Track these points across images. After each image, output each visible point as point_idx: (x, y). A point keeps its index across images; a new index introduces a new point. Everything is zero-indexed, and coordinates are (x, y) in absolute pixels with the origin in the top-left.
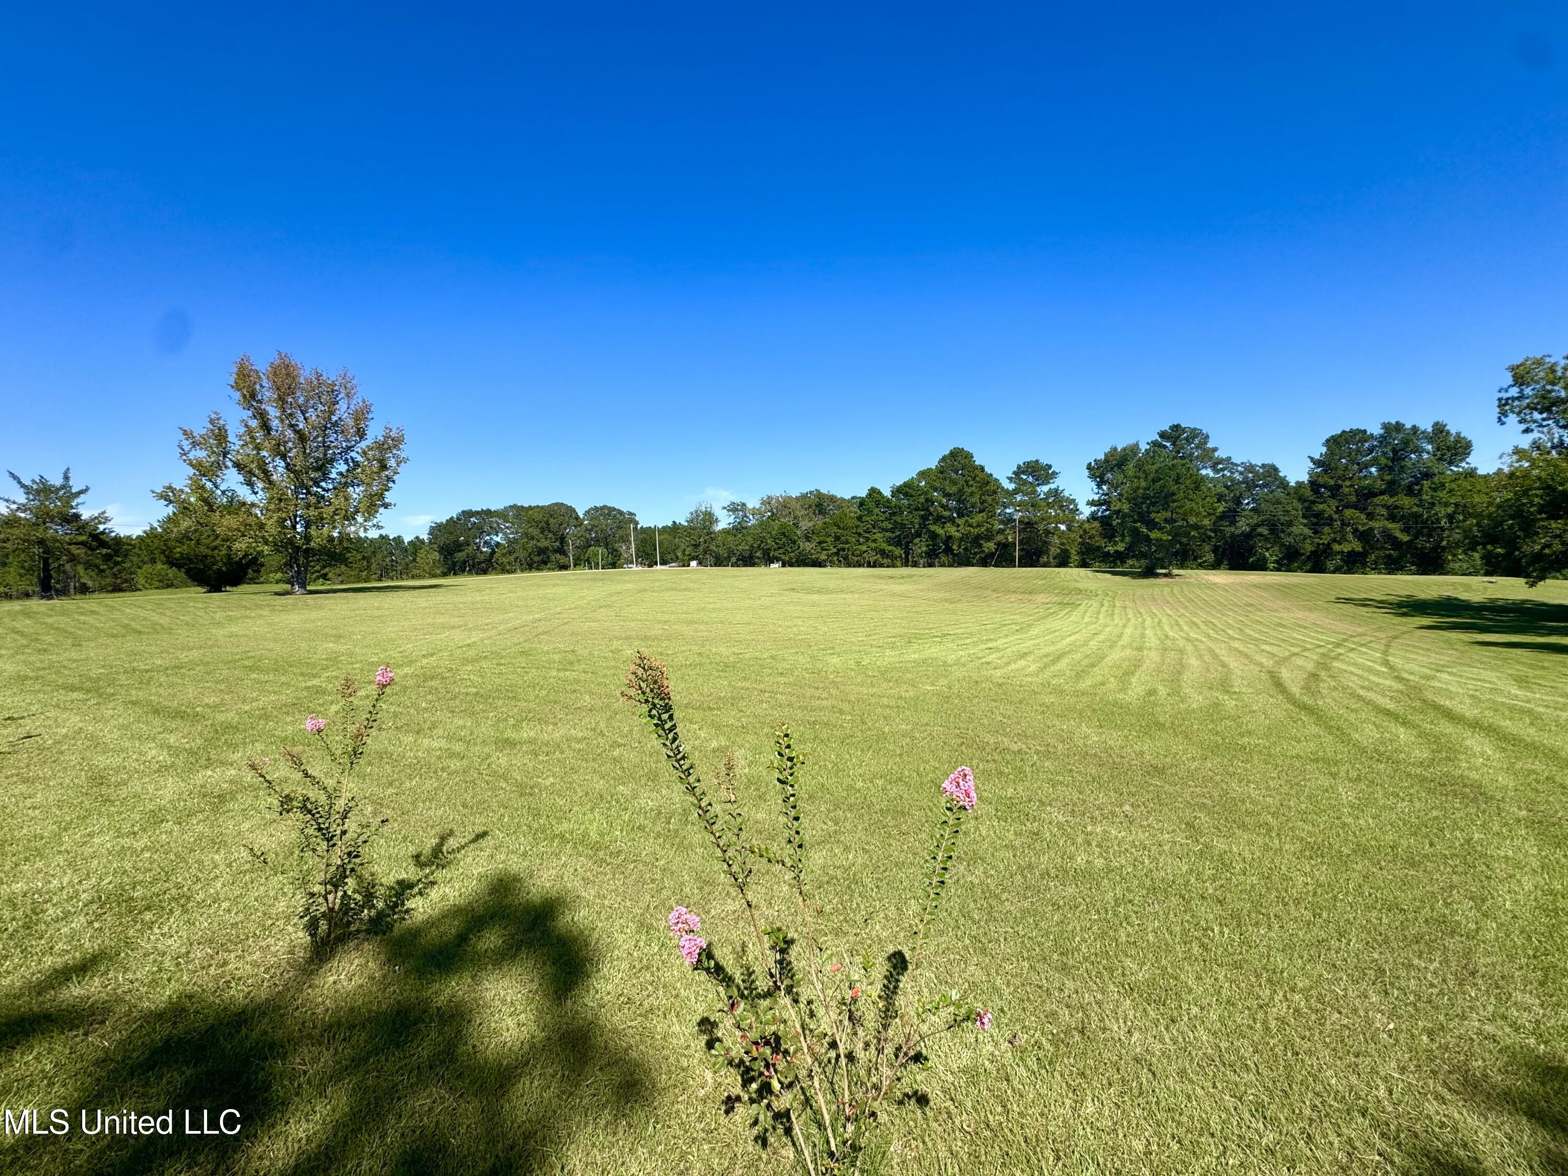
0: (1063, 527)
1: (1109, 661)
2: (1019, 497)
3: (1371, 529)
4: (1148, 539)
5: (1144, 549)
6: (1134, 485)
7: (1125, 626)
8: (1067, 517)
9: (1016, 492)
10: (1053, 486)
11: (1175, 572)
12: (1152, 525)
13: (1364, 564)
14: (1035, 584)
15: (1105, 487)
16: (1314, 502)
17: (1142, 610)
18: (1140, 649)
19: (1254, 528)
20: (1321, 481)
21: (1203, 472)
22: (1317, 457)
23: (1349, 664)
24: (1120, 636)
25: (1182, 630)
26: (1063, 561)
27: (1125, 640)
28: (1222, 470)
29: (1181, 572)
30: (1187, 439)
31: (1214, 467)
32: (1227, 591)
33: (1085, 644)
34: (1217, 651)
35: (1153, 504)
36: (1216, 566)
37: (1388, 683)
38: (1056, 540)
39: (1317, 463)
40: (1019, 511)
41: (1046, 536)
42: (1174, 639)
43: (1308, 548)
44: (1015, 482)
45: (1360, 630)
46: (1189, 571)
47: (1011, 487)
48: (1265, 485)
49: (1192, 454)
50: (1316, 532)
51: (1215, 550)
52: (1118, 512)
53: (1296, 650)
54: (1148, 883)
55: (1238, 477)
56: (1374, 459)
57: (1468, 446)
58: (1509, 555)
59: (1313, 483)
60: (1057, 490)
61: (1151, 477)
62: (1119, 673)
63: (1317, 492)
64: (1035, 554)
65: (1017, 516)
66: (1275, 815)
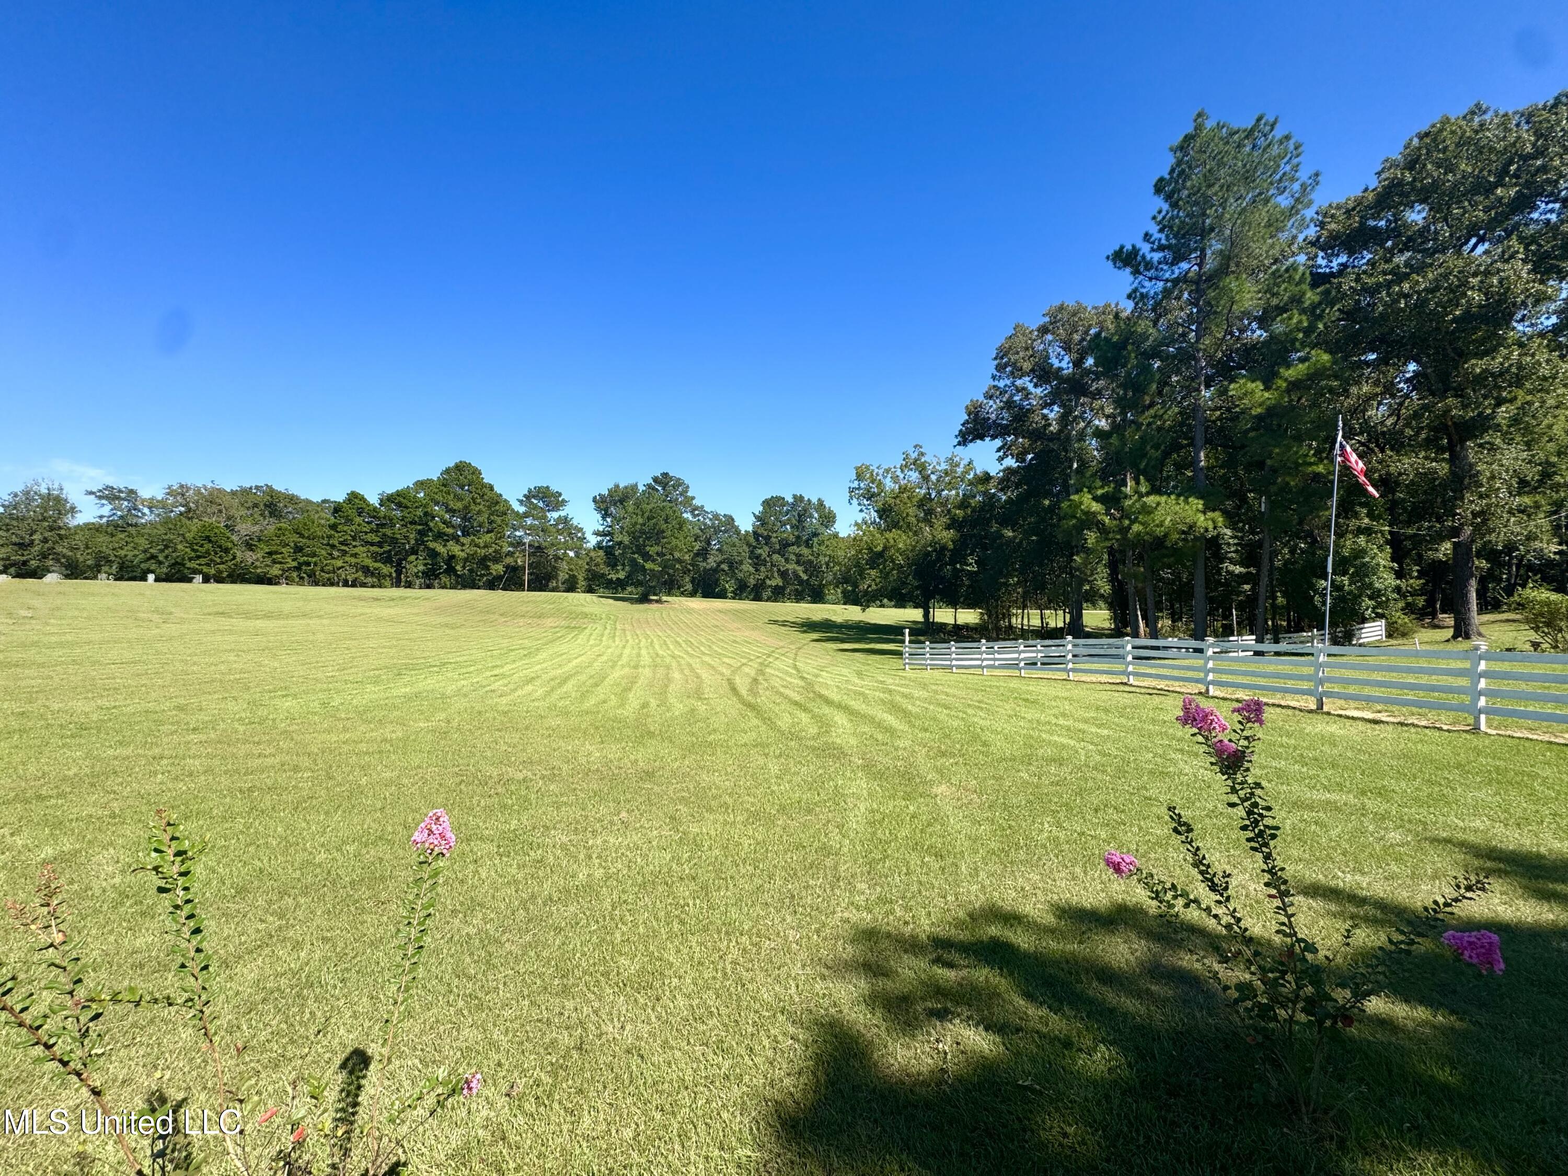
0: (571, 554)
1: (610, 680)
2: (529, 521)
3: (787, 570)
4: (643, 569)
5: (641, 578)
6: (633, 521)
7: (624, 647)
8: (575, 544)
9: (526, 515)
10: (562, 513)
11: (664, 598)
12: (647, 557)
13: (784, 595)
14: (543, 608)
15: (609, 520)
16: (755, 547)
17: (638, 632)
18: (636, 667)
19: (719, 564)
20: (759, 531)
21: (685, 515)
22: (757, 513)
23: (775, 669)
24: (620, 656)
25: (669, 648)
26: (571, 587)
27: (624, 660)
28: (698, 515)
29: (669, 599)
30: (673, 486)
31: (692, 512)
33: (590, 665)
34: (694, 665)
35: (648, 538)
36: (693, 594)
37: (796, 681)
38: (564, 565)
39: (757, 518)
40: (529, 535)
41: (555, 561)
42: (663, 657)
43: (752, 582)
44: (525, 505)
45: (781, 644)
46: (675, 598)
47: (522, 509)
48: (725, 532)
49: (677, 499)
50: (756, 570)
51: (693, 581)
52: (620, 543)
53: (744, 661)
54: (640, 879)
55: (709, 522)
56: (789, 519)
57: (834, 517)
58: (853, 591)
59: (755, 533)
60: (566, 518)
61: (646, 515)
62: (618, 690)
63: (757, 540)
64: (544, 578)
65: (527, 540)
66: (730, 795)
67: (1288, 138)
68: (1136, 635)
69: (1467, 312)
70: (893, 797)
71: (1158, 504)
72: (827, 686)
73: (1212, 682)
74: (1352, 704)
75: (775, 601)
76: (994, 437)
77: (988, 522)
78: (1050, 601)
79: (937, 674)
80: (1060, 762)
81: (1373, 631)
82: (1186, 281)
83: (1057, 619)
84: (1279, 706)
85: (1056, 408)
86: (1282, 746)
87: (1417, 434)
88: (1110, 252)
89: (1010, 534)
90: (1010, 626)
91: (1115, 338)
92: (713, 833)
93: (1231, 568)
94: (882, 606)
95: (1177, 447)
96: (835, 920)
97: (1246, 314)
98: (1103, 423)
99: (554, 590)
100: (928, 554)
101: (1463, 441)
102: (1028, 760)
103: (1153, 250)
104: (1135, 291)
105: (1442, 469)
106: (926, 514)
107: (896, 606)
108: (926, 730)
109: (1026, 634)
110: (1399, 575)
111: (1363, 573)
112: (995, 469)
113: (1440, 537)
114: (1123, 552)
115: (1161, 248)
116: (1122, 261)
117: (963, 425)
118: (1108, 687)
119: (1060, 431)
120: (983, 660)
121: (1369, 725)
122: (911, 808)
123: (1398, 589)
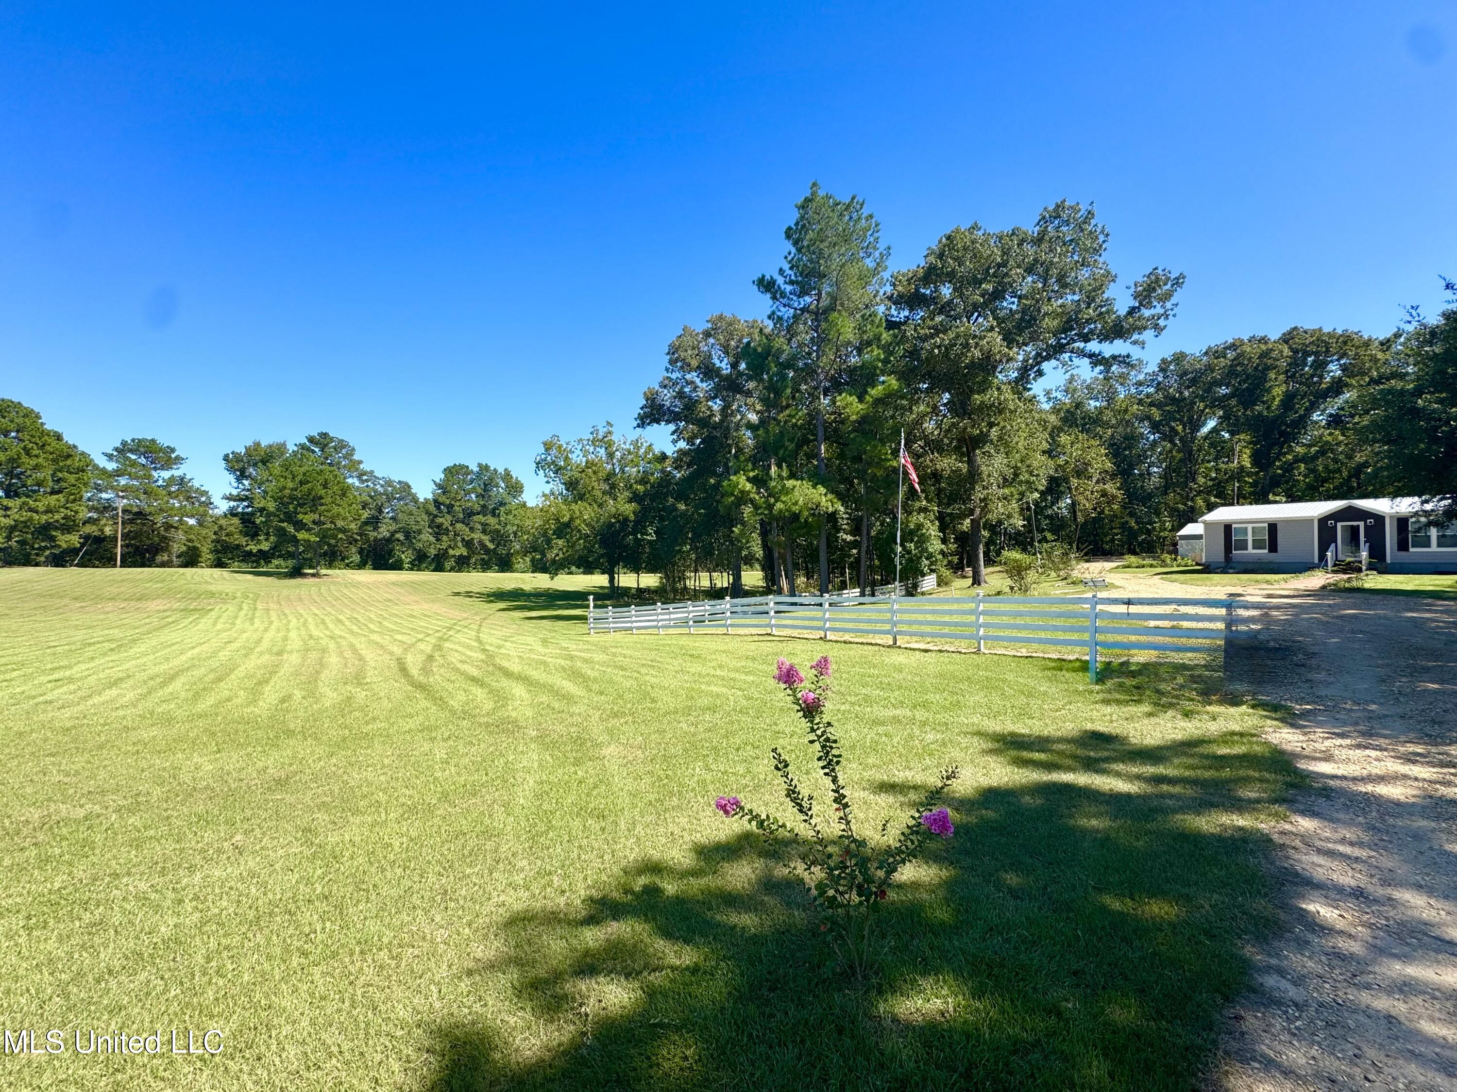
0: (192, 522)
1: (240, 672)
2: (123, 481)
3: (473, 539)
4: (295, 540)
5: (291, 549)
6: (280, 485)
7: (266, 630)
8: (198, 511)
9: (118, 473)
10: (177, 473)
11: (324, 572)
12: (300, 526)
13: (468, 565)
14: (147, 588)
15: (246, 482)
16: (436, 516)
17: (287, 612)
18: (280, 653)
19: (393, 534)
20: (440, 500)
21: (350, 481)
22: (438, 481)
23: (455, 643)
24: (259, 641)
25: (327, 628)
26: (191, 559)
27: (265, 645)
28: (366, 481)
29: (329, 572)
30: (335, 448)
31: (359, 477)
32: (370, 589)
33: (215, 654)
34: (358, 646)
35: (301, 505)
36: (361, 566)
37: (476, 655)
38: (181, 536)
39: (439, 486)
40: (123, 497)
41: (166, 530)
42: (319, 638)
43: (432, 552)
44: (117, 461)
45: (465, 615)
46: (337, 571)
47: (111, 466)
48: (399, 499)
49: (339, 463)
50: (438, 540)
51: (361, 552)
52: (262, 510)
53: (421, 636)
54: (251, 914)
55: (381, 490)
56: (474, 488)
57: (522, 487)
58: (541, 559)
59: (436, 501)
60: (182, 479)
61: (298, 479)
62: (250, 684)
63: (438, 508)
64: (147, 551)
65: (121, 504)
66: (384, 790)
67: (871, 216)
68: (780, 592)
69: (972, 362)
70: (562, 765)
71: (794, 487)
72: (508, 657)
73: (829, 629)
74: (915, 639)
75: (460, 571)
76: (668, 422)
77: (666, 495)
78: (717, 566)
79: (618, 636)
80: (713, 709)
81: (929, 582)
82: (808, 312)
83: (723, 580)
84: (871, 644)
85: (718, 401)
86: (869, 676)
87: (951, 443)
88: (756, 278)
89: (683, 507)
90: (685, 588)
91: (760, 350)
92: (357, 839)
93: (845, 536)
94: (571, 573)
95: (807, 442)
96: (489, 907)
97: (849, 343)
98: (753, 417)
99: (163, 565)
100: (612, 525)
101: (974, 450)
102: (688, 711)
103: (785, 283)
104: (773, 313)
105: (964, 467)
106: (611, 488)
107: (584, 573)
108: (602, 693)
109: (696, 595)
110: (944, 541)
111: (923, 540)
112: (670, 450)
113: (963, 516)
114: (770, 524)
115: (792, 283)
116: (764, 286)
117: (642, 408)
118: (756, 638)
119: (722, 421)
120: (659, 621)
121: (923, 654)
122: (579, 773)
123: (942, 552)
